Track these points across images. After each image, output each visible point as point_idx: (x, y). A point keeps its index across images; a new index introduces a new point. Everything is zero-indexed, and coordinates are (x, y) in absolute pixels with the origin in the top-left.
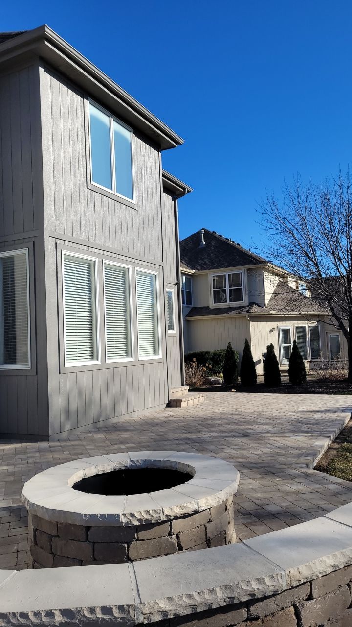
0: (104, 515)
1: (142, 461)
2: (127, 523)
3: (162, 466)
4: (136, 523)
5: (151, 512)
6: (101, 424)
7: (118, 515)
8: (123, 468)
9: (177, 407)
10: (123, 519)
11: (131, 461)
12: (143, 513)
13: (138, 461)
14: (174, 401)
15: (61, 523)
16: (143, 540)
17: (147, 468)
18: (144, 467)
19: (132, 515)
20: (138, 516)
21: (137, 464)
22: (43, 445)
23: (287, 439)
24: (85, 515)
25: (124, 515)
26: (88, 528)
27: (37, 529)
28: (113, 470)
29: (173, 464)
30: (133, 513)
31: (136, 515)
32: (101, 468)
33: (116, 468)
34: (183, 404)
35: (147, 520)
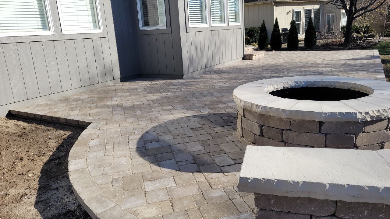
0: (343, 113)
1: (303, 82)
2: (362, 119)
3: (320, 85)
4: (369, 119)
5: (381, 111)
7: (356, 114)
8: (289, 87)
9: (249, 59)
10: (359, 116)
11: (295, 82)
12: (375, 112)
13: (300, 82)
14: (248, 55)
16: (367, 132)
17: (307, 87)
18: (305, 86)
19: (367, 113)
20: (372, 114)
21: (300, 84)
24: (325, 114)
25: (361, 113)
26: (321, 123)
27: (262, 126)
28: (282, 88)
29: (332, 84)
30: (367, 111)
31: (370, 113)
32: (276, 87)
33: (285, 87)
35: (378, 117)
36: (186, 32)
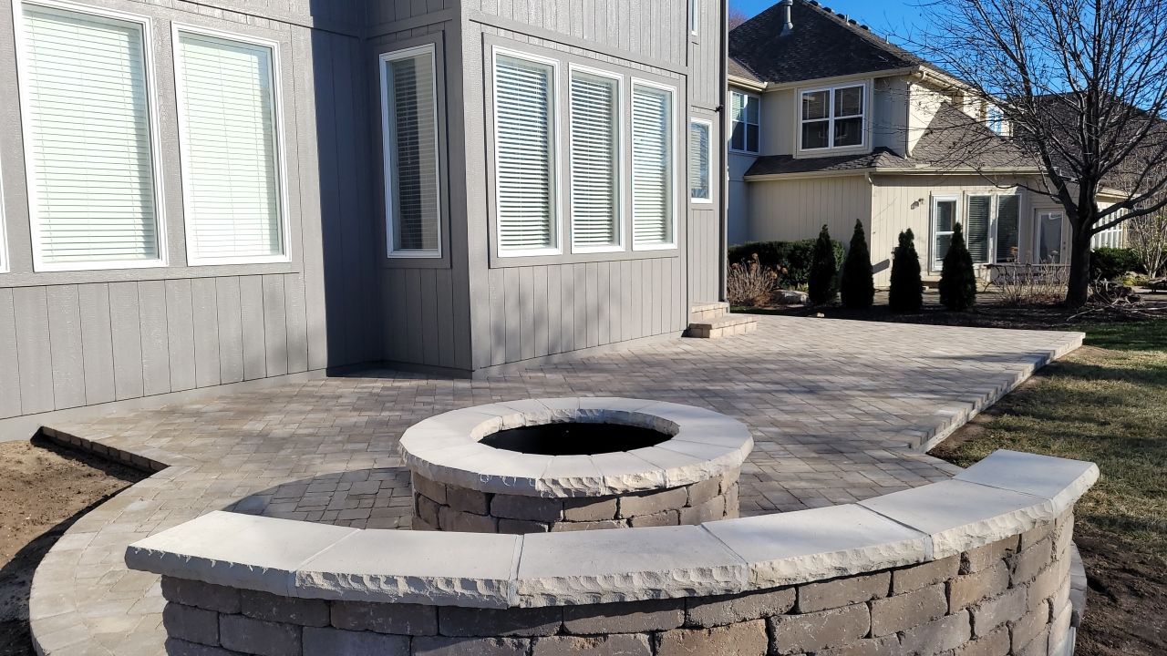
0: (513, 478)
1: (597, 410)
2: (546, 493)
3: (629, 421)
4: (561, 495)
5: (584, 480)
6: (556, 359)
7: (533, 481)
8: (567, 421)
9: (702, 337)
10: (539, 486)
11: (580, 410)
12: (572, 481)
13: (591, 411)
14: (697, 326)
15: (451, 487)
16: (573, 522)
17: (605, 423)
18: (600, 421)
19: (555, 482)
20: (565, 486)
21: (589, 414)
22: (462, 384)
23: (890, 400)
24: (484, 477)
25: (543, 481)
26: (490, 496)
27: (420, 494)
28: (549, 422)
29: (648, 420)
30: (556, 479)
31: (561, 482)
32: (529, 417)
33: (555, 419)
34: (714, 333)
35: (578, 491)
36: (489, 268)
